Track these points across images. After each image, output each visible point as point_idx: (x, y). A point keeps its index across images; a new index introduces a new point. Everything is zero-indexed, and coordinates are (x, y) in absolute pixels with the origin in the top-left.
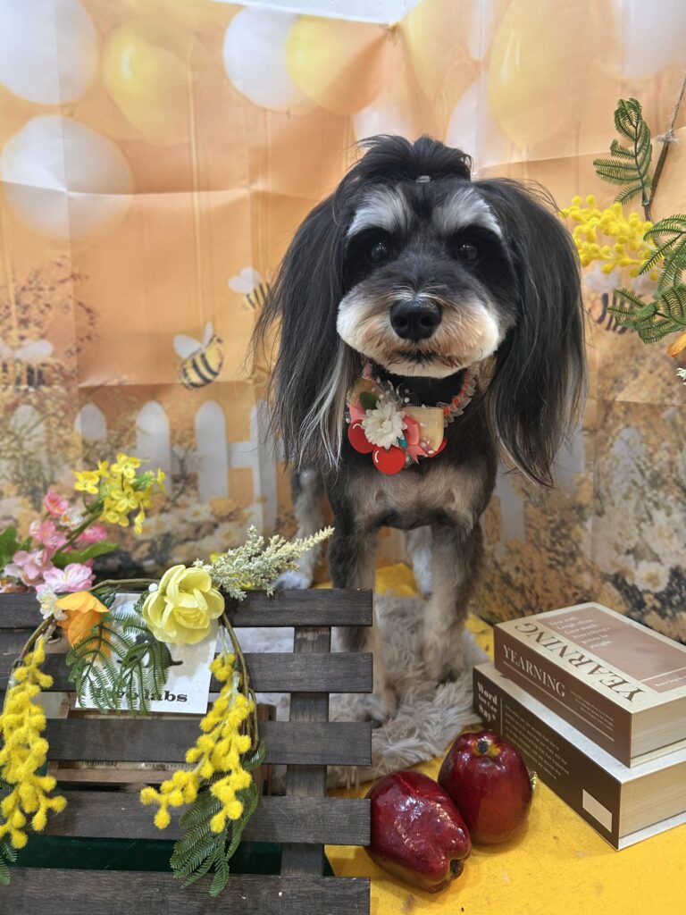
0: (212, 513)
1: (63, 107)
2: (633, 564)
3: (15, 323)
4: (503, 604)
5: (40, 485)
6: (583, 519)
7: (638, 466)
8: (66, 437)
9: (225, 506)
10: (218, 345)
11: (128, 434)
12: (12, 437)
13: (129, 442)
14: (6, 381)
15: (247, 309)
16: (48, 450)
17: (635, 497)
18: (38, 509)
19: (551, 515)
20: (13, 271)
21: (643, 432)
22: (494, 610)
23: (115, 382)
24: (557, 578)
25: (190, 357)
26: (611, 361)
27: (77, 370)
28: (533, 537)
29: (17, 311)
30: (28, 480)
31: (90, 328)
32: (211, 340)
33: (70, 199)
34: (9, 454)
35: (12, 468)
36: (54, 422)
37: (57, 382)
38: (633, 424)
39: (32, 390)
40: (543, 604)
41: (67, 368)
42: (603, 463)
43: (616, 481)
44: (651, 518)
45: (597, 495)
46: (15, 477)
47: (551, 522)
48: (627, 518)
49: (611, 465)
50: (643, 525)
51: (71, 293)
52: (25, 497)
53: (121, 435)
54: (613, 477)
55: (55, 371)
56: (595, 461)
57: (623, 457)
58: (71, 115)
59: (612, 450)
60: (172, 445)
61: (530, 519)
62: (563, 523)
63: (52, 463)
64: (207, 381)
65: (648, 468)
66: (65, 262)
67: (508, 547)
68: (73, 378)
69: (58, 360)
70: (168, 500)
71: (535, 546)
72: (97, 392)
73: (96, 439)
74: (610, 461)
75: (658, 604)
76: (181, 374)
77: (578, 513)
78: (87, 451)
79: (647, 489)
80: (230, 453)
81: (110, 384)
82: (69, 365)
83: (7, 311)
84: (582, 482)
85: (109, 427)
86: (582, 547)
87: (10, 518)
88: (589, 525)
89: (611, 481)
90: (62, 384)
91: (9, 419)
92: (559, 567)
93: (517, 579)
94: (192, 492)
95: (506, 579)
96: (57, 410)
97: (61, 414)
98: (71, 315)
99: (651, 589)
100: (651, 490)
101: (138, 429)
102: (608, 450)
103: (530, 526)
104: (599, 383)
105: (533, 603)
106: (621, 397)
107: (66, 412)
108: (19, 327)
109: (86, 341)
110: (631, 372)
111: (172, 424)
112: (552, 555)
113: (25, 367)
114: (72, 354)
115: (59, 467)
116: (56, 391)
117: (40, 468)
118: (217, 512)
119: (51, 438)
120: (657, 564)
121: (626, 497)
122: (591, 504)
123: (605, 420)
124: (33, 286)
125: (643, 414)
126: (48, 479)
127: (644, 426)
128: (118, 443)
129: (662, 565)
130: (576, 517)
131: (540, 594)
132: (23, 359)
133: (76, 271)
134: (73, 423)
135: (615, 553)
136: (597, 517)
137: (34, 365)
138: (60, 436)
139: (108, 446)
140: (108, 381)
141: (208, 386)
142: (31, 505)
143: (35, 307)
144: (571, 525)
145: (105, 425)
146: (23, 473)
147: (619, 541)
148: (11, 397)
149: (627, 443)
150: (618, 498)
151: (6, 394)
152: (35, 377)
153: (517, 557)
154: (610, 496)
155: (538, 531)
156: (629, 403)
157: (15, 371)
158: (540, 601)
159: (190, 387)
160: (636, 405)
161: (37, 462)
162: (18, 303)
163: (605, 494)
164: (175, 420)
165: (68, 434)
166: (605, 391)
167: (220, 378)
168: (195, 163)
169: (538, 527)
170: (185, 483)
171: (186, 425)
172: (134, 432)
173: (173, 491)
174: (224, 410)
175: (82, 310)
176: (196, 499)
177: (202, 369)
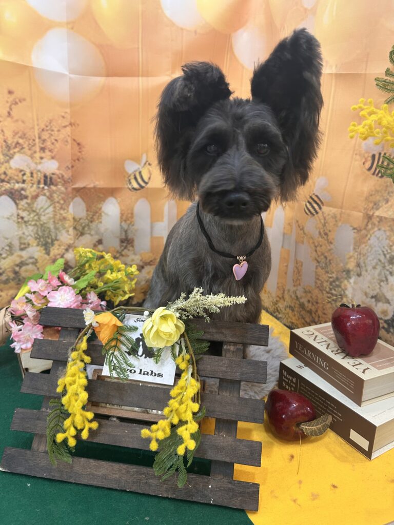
0: (141, 260)
1: (68, 23)
2: (374, 303)
3: (38, 149)
4: (299, 319)
5: (50, 241)
6: (349, 277)
7: (383, 252)
8: (64, 215)
9: (148, 257)
10: (149, 167)
11: (97, 215)
12: (35, 214)
13: (98, 219)
14: (33, 182)
16: (54, 222)
17: (379, 268)
18: (48, 253)
19: (331, 274)
20: (38, 120)
21: (388, 233)
22: (294, 321)
23: (92, 186)
24: (331, 307)
25: (133, 173)
26: (374, 193)
27: (71, 178)
28: (319, 285)
29: (39, 142)
30: (43, 237)
31: (79, 154)
32: (145, 164)
33: (70, 78)
34: (33, 223)
35: (35, 231)
36: (58, 206)
37: (60, 184)
38: (383, 229)
39: (46, 187)
40: (322, 321)
41: (66, 176)
42: (363, 248)
43: (369, 259)
44: (387, 280)
45: (358, 265)
46: (36, 235)
47: (331, 278)
48: (373, 279)
49: (368, 249)
50: (382, 284)
51: (69, 134)
52: (41, 247)
53: (93, 215)
54: (368, 256)
55: (59, 178)
56: (359, 246)
57: (375, 246)
58: (72, 28)
59: (369, 241)
60: (121, 222)
61: (319, 275)
62: (337, 279)
63: (56, 229)
64: (142, 187)
65: (388, 253)
66: (66, 115)
67: (304, 289)
68: (69, 182)
69: (61, 172)
70: (118, 252)
71: (320, 290)
72: (82, 191)
73: (80, 217)
74: (367, 247)
75: (386, 326)
76: (127, 182)
77: (347, 274)
78: (75, 223)
79: (386, 264)
80: (152, 228)
81: (89, 186)
82: (68, 174)
83: (34, 142)
84: (351, 257)
85: (87, 211)
86: (347, 292)
87: (33, 258)
88: (352, 281)
89: (367, 258)
90: (63, 185)
91: (33, 203)
92: (333, 302)
93: (308, 307)
94: (131, 248)
95: (302, 306)
96: (60, 200)
97: (62, 202)
98: (69, 147)
99: (383, 318)
100: (388, 265)
101: (103, 212)
102: (367, 241)
103: (318, 279)
104: (365, 205)
105: (316, 319)
106: (377, 213)
107: (65, 201)
108: (40, 152)
109: (77, 161)
110: (385, 200)
111: (122, 210)
112: (329, 295)
113: (42, 175)
114: (69, 169)
115: (60, 232)
116: (60, 189)
117: (50, 231)
118: (144, 260)
119: (56, 215)
120: (388, 305)
121: (374, 268)
122: (355, 269)
123: (367, 225)
124: (48, 128)
125: (389, 224)
126: (54, 237)
127: (389, 230)
128: (92, 220)
129: (390, 305)
130: (346, 276)
131: (320, 315)
132: (42, 170)
133: (73, 121)
134: (68, 207)
135: (365, 297)
136: (357, 277)
137: (48, 174)
138: (61, 214)
139: (87, 221)
141: (142, 190)
142: (44, 252)
143: (49, 140)
144: (342, 280)
145: (85, 209)
146: (40, 234)
147: (368, 291)
148: (35, 191)
149: (378, 239)
150: (369, 268)
151: (32, 189)
152: (48, 180)
153: (309, 295)
154: (365, 266)
155: (322, 282)
156: (381, 217)
157: (37, 177)
158: (320, 319)
159: (133, 190)
160: (386, 218)
161: (48, 228)
162: (40, 138)
163: (363, 265)
164: (123, 208)
165: (66, 213)
166: (368, 209)
167: (149, 186)
168: (141, 60)
169: (323, 280)
170: (127, 243)
171: (129, 211)
172: (101, 214)
173: (121, 247)
174: (150, 204)
175: (75, 144)
176: (133, 252)
177: (140, 180)
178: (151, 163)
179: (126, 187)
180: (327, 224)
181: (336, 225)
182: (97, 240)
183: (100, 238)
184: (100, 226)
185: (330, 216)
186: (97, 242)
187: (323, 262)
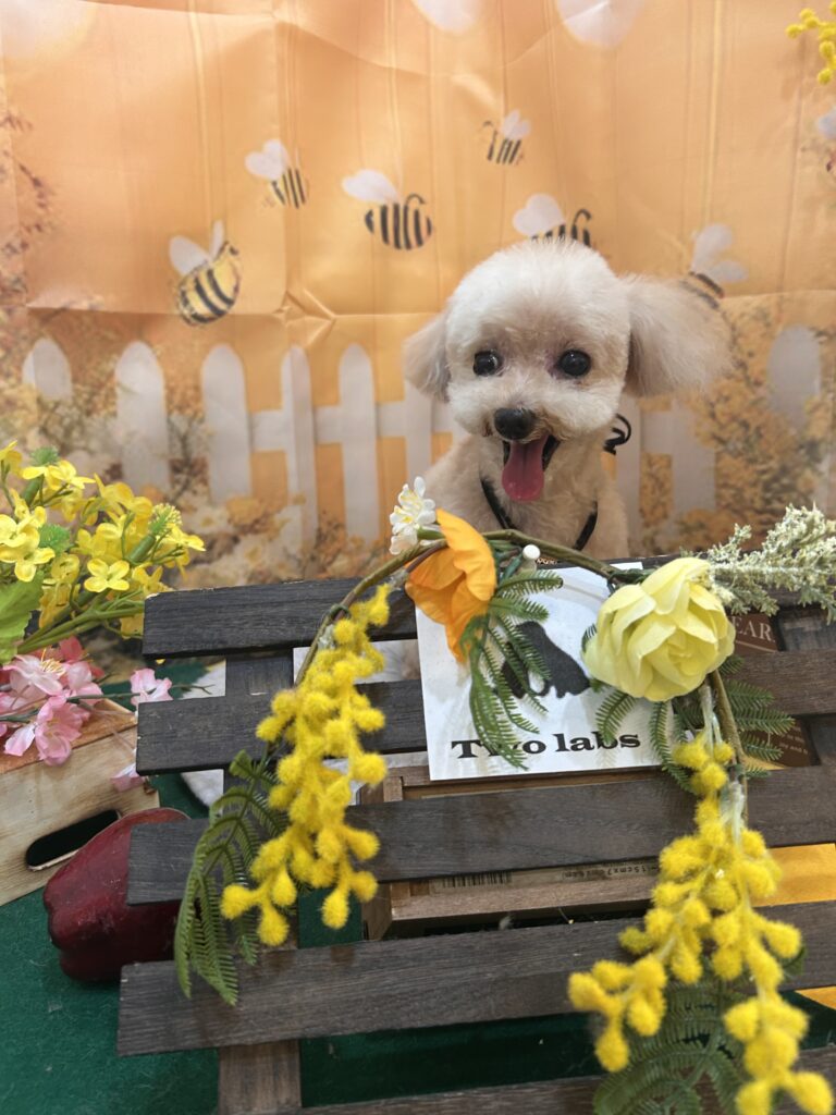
0: (230, 521)
6: (815, 459)
8: (9, 392)
9: (247, 510)
10: (232, 257)
11: (103, 392)
13: (105, 406)
15: (272, 204)
19: (763, 463)
23: (84, 305)
25: (192, 273)
27: (23, 279)
31: (40, 211)
32: (222, 250)
41: (6, 273)
47: (764, 472)
51: (7, 148)
53: (93, 394)
60: (170, 413)
61: (727, 476)
62: (784, 471)
64: (219, 313)
67: (682, 523)
72: (56, 319)
73: (57, 398)
76: (179, 300)
77: (808, 453)
80: (252, 427)
81: (76, 307)
82: (10, 269)
85: (75, 380)
88: (824, 467)
94: (200, 488)
98: (9, 185)
101: (119, 384)
107: (8, 350)
109: (35, 231)
111: (168, 378)
114: (14, 251)
118: (236, 519)
122: (830, 436)
128: (90, 406)
130: (806, 459)
133: (15, 112)
134: (19, 368)
139: (75, 410)
140: (73, 302)
141: (219, 321)
144: (797, 470)
145: (69, 376)
155: (740, 491)
159: (193, 321)
164: (172, 372)
165: (13, 387)
167: (236, 309)
169: (740, 484)
170: (190, 474)
171: (190, 382)
172: (112, 390)
173: (173, 487)
174: (243, 360)
175: (26, 178)
176: (205, 499)
177: (210, 294)
178: (236, 247)
179: (176, 312)
180: (740, 341)
181: (768, 335)
182: (107, 467)
183: (114, 461)
184: (111, 423)
185: (746, 318)
186: (107, 472)
187: (738, 439)
